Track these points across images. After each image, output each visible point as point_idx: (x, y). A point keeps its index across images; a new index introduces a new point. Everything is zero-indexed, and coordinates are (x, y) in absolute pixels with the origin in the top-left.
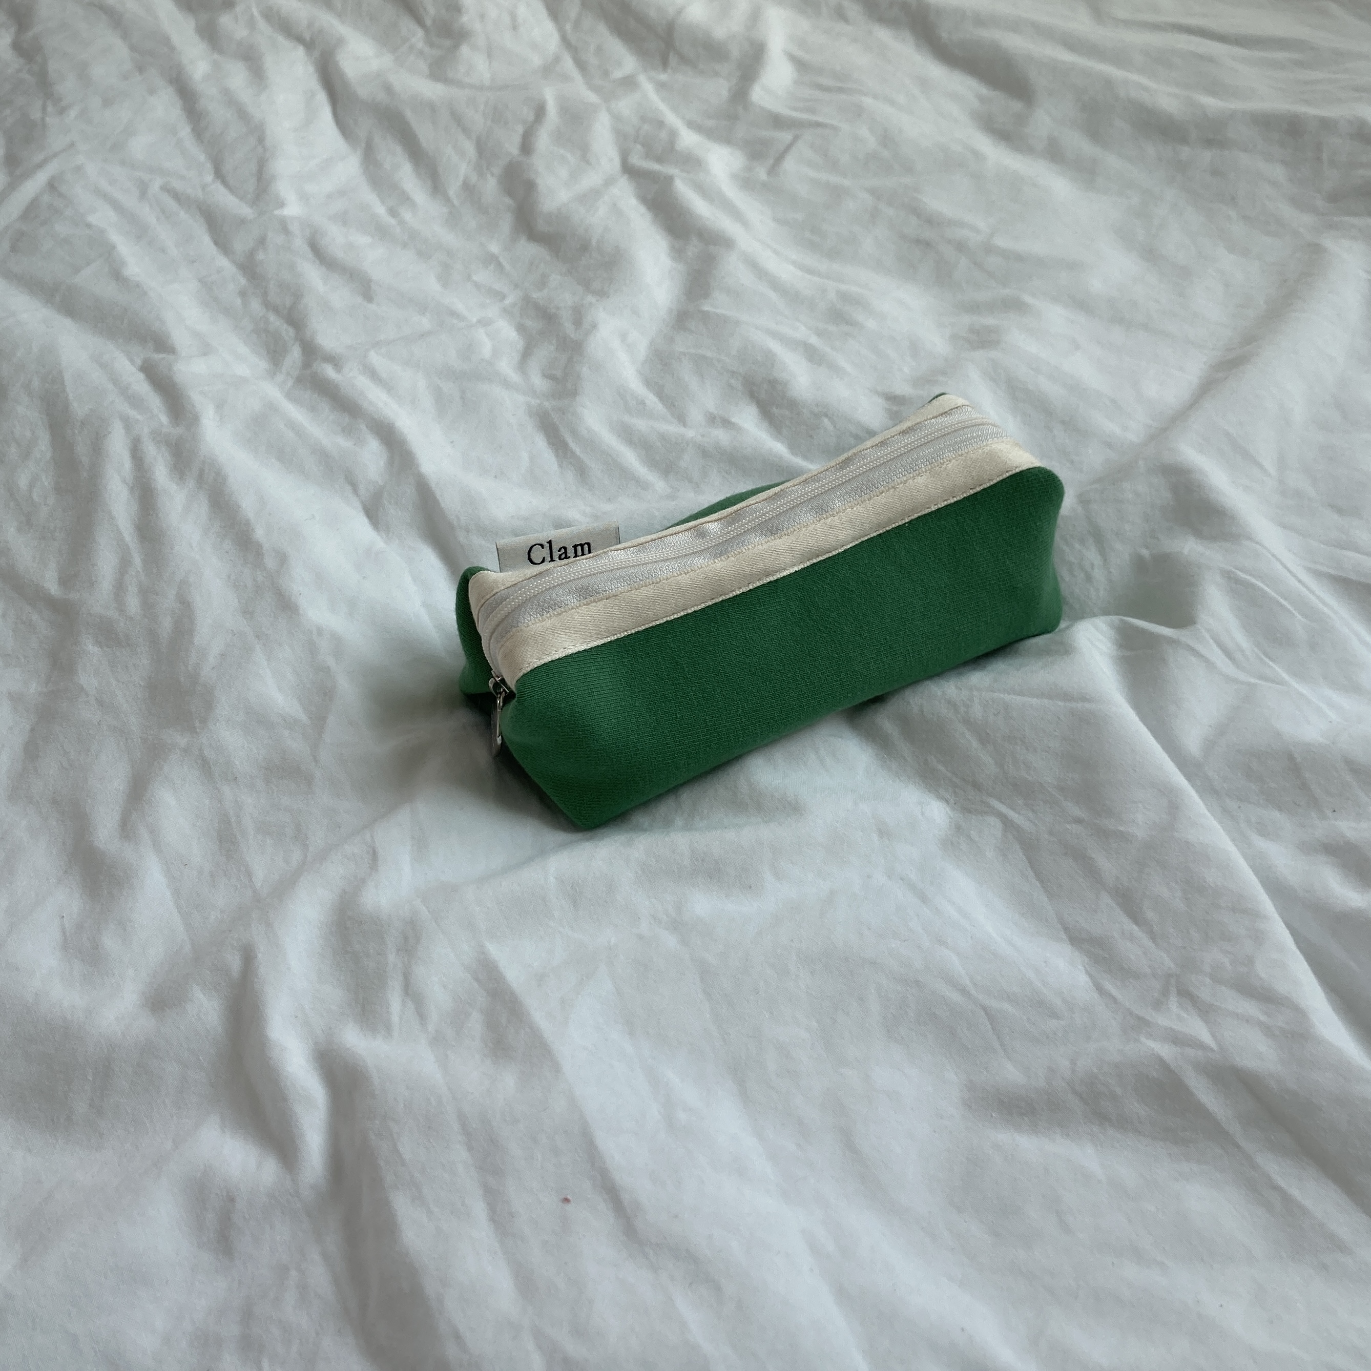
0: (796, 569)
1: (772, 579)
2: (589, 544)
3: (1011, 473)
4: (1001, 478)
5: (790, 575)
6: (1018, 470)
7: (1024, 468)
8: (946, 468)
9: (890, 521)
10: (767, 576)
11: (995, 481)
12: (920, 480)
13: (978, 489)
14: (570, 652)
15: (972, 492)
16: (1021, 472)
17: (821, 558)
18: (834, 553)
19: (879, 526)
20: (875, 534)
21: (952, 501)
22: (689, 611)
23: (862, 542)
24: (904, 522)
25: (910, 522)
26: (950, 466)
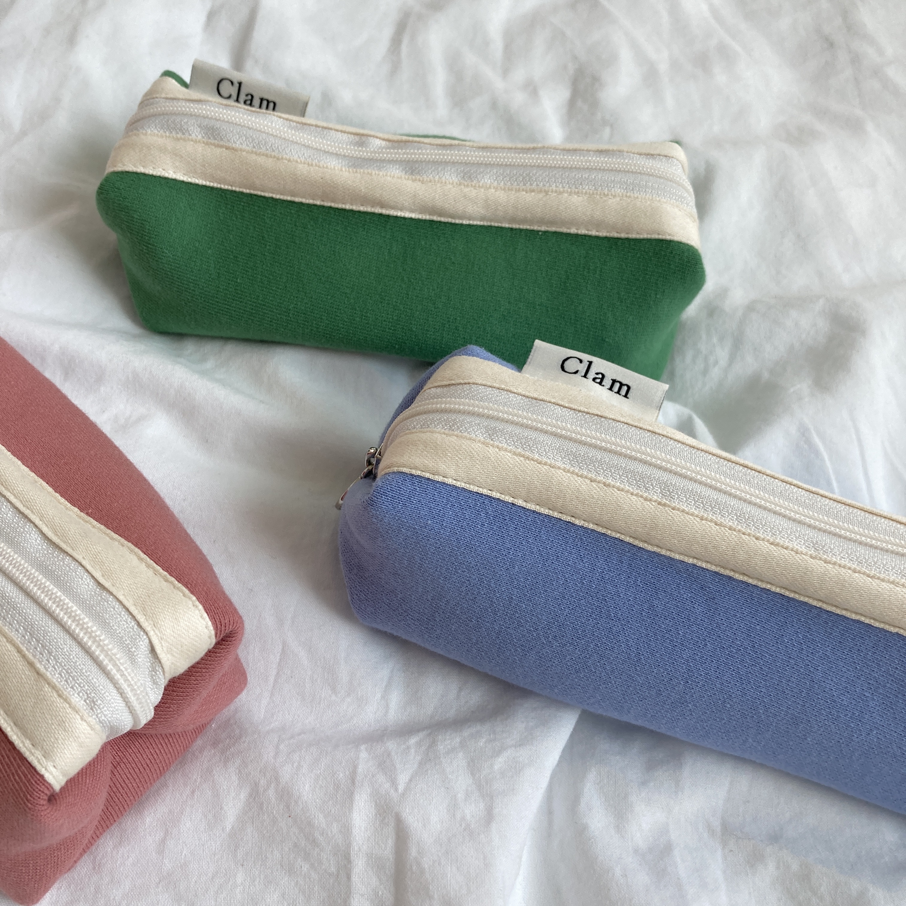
0: (413, 216)
1: (384, 212)
2: (275, 104)
3: (660, 237)
4: (649, 236)
5: (404, 218)
6: (668, 238)
7: (676, 238)
8: (605, 201)
9: (524, 221)
10: (382, 207)
11: (642, 237)
12: (576, 199)
13: (623, 235)
14: (166, 175)
15: (616, 235)
16: (671, 241)
17: (443, 219)
18: (457, 221)
19: (513, 220)
20: (507, 226)
21: (594, 233)
22: (297, 200)
23: (491, 227)
24: (539, 229)
25: (545, 232)
26: (610, 201)
